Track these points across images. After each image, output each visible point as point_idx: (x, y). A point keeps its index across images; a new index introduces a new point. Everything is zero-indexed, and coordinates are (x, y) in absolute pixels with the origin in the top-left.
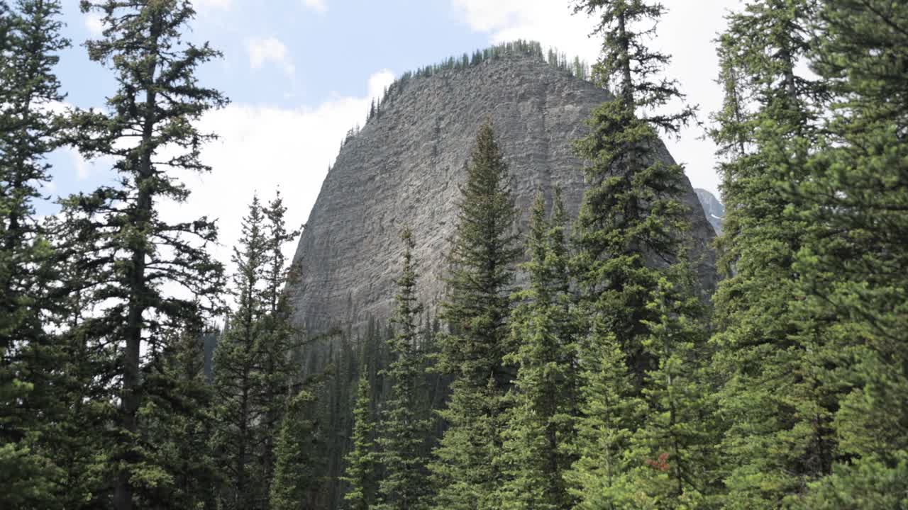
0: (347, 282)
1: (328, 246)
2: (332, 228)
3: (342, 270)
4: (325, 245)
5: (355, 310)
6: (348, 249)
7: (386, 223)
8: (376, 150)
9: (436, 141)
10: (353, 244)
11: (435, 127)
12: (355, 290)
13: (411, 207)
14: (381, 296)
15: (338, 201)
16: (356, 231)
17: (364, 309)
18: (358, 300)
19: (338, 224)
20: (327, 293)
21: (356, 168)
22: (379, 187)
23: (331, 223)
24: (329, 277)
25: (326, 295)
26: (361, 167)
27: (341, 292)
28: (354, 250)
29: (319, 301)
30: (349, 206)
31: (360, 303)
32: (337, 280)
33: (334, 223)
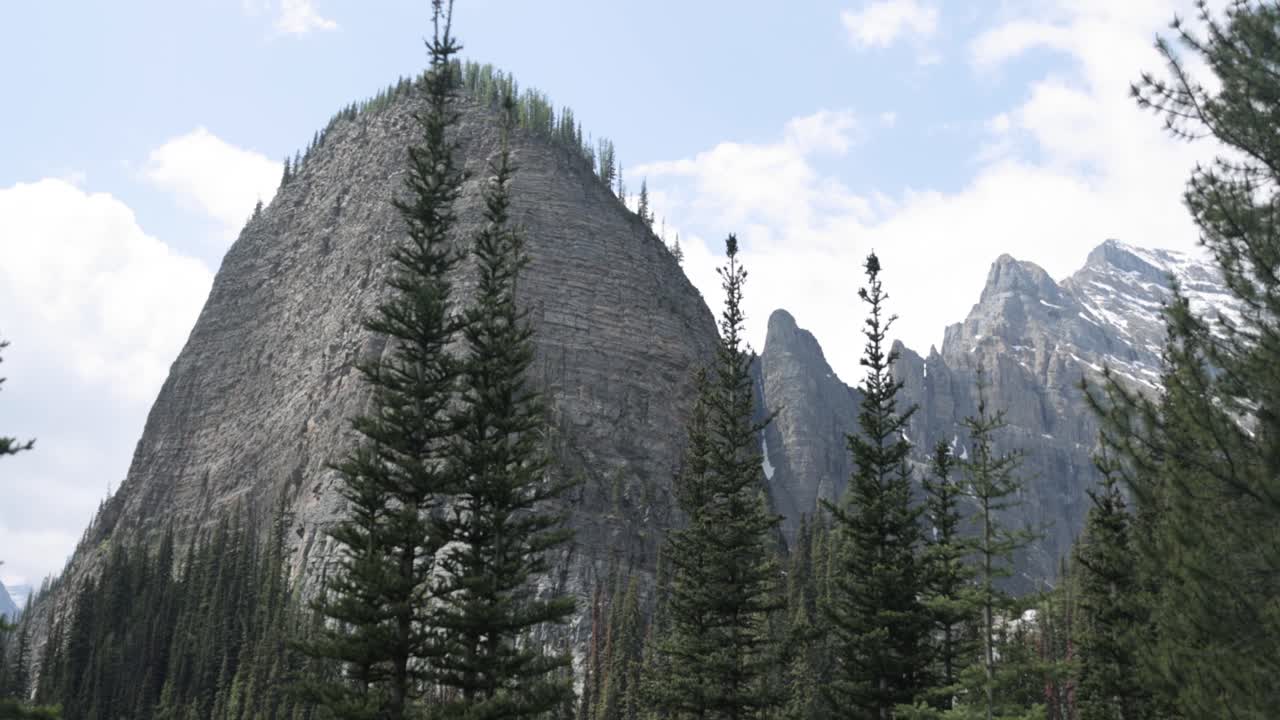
0: (207, 452)
1: (190, 392)
2: (199, 364)
3: (204, 432)
4: (187, 389)
5: (208, 501)
6: (215, 398)
7: (263, 360)
8: (273, 237)
9: (331, 228)
10: (222, 391)
11: (335, 205)
12: (214, 467)
13: (289, 337)
14: (242, 480)
15: (214, 320)
16: (229, 370)
17: (219, 500)
18: (214, 485)
19: (208, 357)
20: (179, 470)
21: (246, 267)
22: (263, 300)
23: (198, 354)
24: (185, 443)
25: (177, 473)
26: (252, 265)
27: (195, 469)
28: (222, 401)
29: (166, 481)
30: (225, 329)
31: (217, 488)
32: (194, 448)
33: (203, 356)
